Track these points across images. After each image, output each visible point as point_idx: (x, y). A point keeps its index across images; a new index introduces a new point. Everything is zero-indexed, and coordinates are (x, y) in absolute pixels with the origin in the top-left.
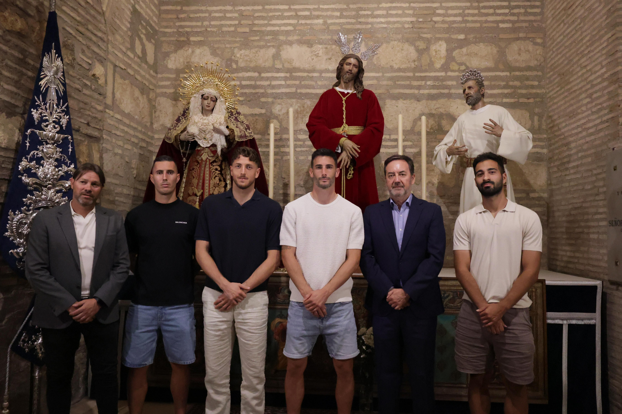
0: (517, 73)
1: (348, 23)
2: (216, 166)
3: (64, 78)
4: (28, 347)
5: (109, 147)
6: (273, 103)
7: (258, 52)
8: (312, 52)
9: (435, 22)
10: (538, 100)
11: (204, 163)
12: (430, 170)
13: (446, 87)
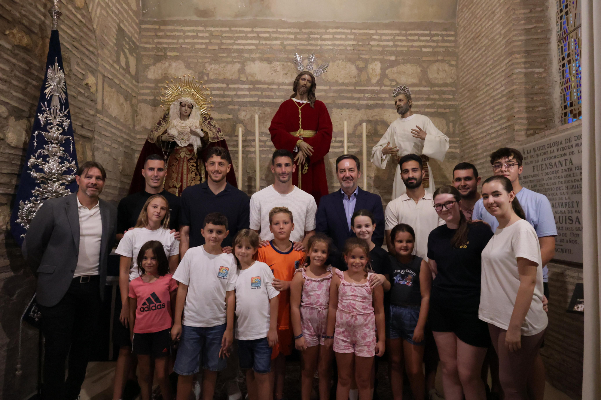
0: (437, 89)
1: (301, 45)
2: (192, 163)
3: (66, 87)
4: (37, 317)
5: (99, 146)
6: (239, 110)
7: (226, 67)
8: (271, 68)
9: (372, 46)
10: (452, 110)
11: (182, 160)
12: (369, 166)
13: (381, 99)
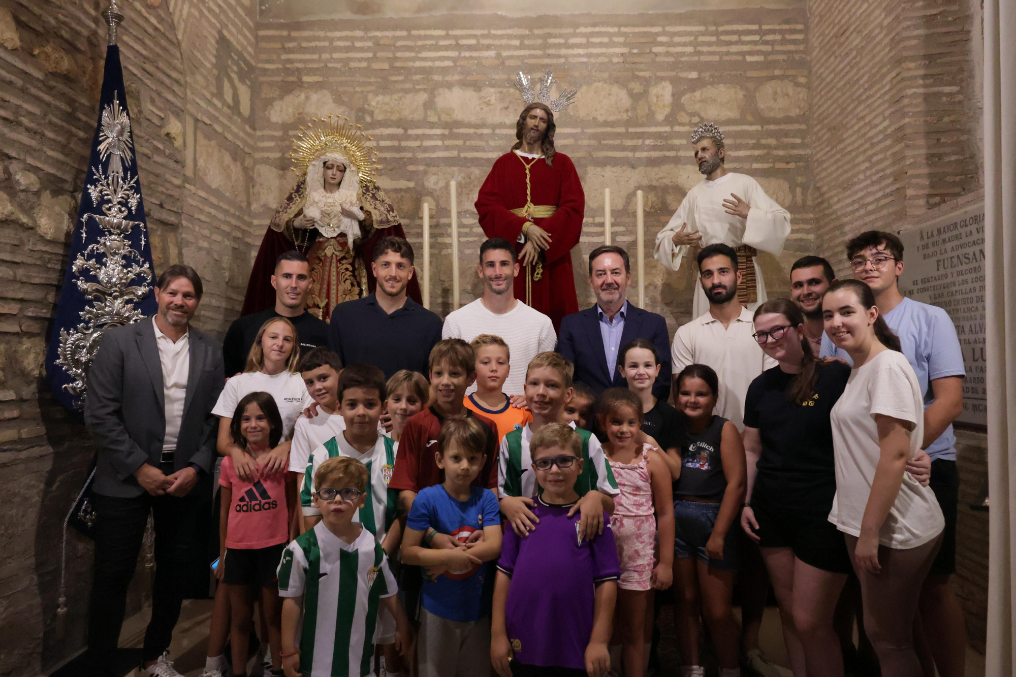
0: (772, 127)
1: (532, 57)
2: (346, 265)
3: (132, 140)
5: (190, 238)
6: (425, 173)
7: (403, 99)
8: (480, 98)
9: (656, 55)
10: (801, 164)
12: (650, 266)
13: (672, 148)
